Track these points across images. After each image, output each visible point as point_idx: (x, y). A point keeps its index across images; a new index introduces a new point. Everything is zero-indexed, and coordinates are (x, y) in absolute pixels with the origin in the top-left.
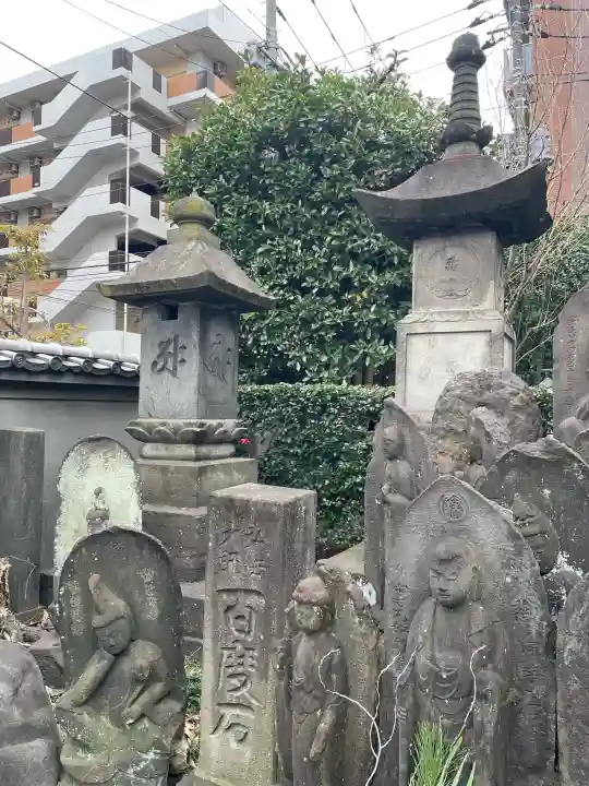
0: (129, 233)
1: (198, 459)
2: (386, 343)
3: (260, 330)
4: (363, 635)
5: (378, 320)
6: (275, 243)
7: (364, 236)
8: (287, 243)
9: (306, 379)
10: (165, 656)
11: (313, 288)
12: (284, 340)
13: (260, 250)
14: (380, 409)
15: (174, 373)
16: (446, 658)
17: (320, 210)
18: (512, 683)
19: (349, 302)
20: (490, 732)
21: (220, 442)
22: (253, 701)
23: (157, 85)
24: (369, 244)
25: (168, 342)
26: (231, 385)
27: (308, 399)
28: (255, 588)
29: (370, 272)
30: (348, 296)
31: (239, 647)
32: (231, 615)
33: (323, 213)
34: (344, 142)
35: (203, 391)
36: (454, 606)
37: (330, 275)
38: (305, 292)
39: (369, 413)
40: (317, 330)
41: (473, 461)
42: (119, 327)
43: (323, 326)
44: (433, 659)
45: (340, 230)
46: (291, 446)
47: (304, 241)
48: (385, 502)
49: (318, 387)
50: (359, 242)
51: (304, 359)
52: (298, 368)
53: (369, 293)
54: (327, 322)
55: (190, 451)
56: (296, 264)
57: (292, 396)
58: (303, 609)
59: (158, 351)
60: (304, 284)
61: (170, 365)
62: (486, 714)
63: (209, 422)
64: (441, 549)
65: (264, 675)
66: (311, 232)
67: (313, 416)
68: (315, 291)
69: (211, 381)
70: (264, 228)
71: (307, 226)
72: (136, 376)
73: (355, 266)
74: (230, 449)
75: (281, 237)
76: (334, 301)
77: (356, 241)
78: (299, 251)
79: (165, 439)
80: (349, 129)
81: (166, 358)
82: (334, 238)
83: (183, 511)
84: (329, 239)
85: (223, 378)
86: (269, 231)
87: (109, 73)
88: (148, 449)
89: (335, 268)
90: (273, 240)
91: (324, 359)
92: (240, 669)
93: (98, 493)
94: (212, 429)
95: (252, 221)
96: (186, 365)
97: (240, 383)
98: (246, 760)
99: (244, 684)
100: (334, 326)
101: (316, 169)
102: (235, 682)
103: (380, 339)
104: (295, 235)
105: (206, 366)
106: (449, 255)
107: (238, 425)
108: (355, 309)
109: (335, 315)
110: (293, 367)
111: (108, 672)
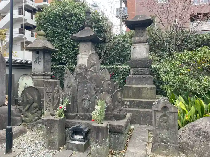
0: (25, 24)
1: (43, 79)
3: (57, 54)
9: (67, 65)
10: (38, 104)
13: (56, 38)
15: (38, 63)
17: (68, 31)
18: (74, 94)
19: (75, 49)
21: (48, 76)
22: (51, 106)
25: (37, 58)
26: (50, 66)
31: (49, 100)
32: (48, 96)
34: (73, 18)
35: (44, 67)
36: (69, 87)
38: (66, 47)
40: (69, 55)
47: (65, 37)
51: (66, 61)
55: (42, 77)
56: (64, 41)
57: (63, 68)
58: (55, 90)
59: (35, 60)
60: (66, 46)
61: (38, 62)
63: (45, 72)
66: (67, 35)
69: (46, 65)
70: (57, 34)
71: (66, 34)
72: (31, 64)
73: (76, 43)
74: (50, 77)
75: (61, 36)
76: (72, 49)
79: (37, 75)
81: (37, 61)
83: (41, 87)
85: (48, 65)
88: (34, 77)
89: (72, 43)
90: (59, 36)
91: (70, 61)
92: (49, 102)
93: (26, 83)
94: (46, 73)
95: (55, 32)
96: (41, 62)
97: (52, 65)
99: (50, 104)
102: (48, 104)
105: (44, 62)
106: (85, 45)
107: (51, 73)
108: (76, 51)
109: (72, 52)
110: (64, 62)
111: (30, 107)
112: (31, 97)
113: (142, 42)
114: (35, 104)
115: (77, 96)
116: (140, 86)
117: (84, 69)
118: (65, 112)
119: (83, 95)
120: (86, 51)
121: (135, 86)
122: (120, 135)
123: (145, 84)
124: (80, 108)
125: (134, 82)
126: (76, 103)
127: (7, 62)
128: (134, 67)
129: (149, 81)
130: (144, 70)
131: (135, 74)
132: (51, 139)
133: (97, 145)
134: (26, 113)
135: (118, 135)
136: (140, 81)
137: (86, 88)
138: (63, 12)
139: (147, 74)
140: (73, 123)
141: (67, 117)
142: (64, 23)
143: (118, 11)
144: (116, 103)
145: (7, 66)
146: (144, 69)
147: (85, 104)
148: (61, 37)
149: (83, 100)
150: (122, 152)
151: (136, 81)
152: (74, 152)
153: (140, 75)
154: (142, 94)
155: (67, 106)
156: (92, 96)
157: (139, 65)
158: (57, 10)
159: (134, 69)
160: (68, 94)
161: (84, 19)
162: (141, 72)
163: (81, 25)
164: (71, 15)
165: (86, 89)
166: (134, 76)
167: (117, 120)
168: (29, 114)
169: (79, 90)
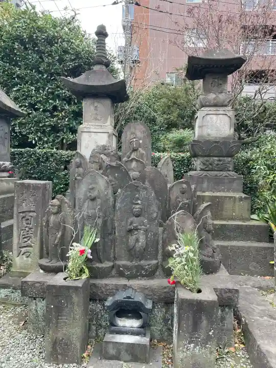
2: (72, 134)
3: (15, 124)
4: (70, 212)
5: (69, 125)
6: (22, 87)
7: (62, 89)
8: (28, 88)
9: (38, 147)
11: (40, 108)
12: (27, 130)
13: (15, 89)
14: (71, 159)
16: (91, 212)
17: (43, 76)
18: (106, 216)
19: (57, 116)
20: (100, 225)
21: (4, 171)
22: (33, 244)
24: (65, 93)
27: (40, 155)
28: (32, 210)
29: (65, 104)
30: (55, 113)
31: (27, 229)
32: (24, 219)
33: (44, 77)
34: (53, 48)
36: (93, 199)
37: (48, 103)
38: (36, 110)
39: (66, 161)
40: (42, 127)
41: (100, 169)
43: (45, 125)
44: (88, 213)
45: (51, 85)
46: (32, 174)
47: (36, 87)
48: (76, 179)
49: (45, 150)
50: (61, 92)
51: (36, 139)
52: (34, 142)
53: (65, 113)
54: (47, 124)
56: (32, 97)
57: (33, 153)
58: (52, 207)
60: (36, 107)
62: (100, 221)
64: (90, 187)
65: (36, 236)
66: (39, 84)
67: (42, 162)
68: (41, 110)
70: (16, 79)
71: (38, 81)
73: (59, 101)
74: (7, 174)
75: (25, 84)
76: (49, 115)
77: (59, 91)
78: (34, 92)
80: (56, 43)
82: (49, 88)
84: (47, 88)
85: (4, 145)
86: (19, 81)
89: (50, 101)
90: (21, 85)
91: (46, 139)
92: (27, 236)
98: (30, 262)
99: (29, 239)
100: (50, 125)
101: (41, 57)
102: (26, 240)
103: (69, 132)
104: (32, 84)
106: (95, 105)
107: (10, 164)
108: (59, 119)
109: (50, 121)
110: (32, 142)
113: (221, 105)
115: (112, 220)
116: (218, 194)
117: (113, 155)
119: (131, 219)
120: (99, 117)
121: (207, 194)
122: (227, 310)
123: (228, 191)
124: (120, 250)
125: (205, 185)
126: (111, 237)
128: (204, 154)
129: (235, 185)
130: (224, 160)
131: (207, 169)
132: (60, 336)
133: (195, 347)
135: (222, 311)
136: (218, 183)
137: (139, 202)
138: (31, 31)
139: (230, 169)
140: (108, 288)
142: (33, 57)
143: (121, 51)
146: (225, 158)
147: (137, 240)
148: (25, 88)
149: (130, 231)
150: (232, 349)
151: (208, 182)
152: (125, 364)
153: (216, 172)
154: (222, 210)
156: (151, 220)
157: (216, 152)
158: (18, 27)
159: (206, 158)
160: (91, 218)
161: (80, 53)
162: (218, 165)
163: (71, 65)
164: (50, 41)
165: (138, 204)
166: (205, 173)
167: (209, 274)
169: (118, 205)
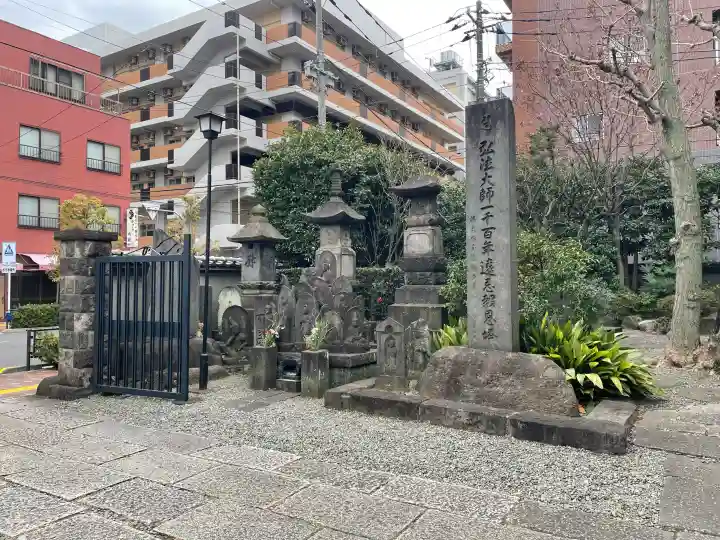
0: (241, 150)
1: (260, 294)
10: (246, 335)
15: (252, 266)
21: (268, 289)
23: (258, 36)
25: (250, 256)
26: (273, 269)
35: (262, 272)
42: (234, 221)
55: (258, 291)
59: (247, 260)
61: (251, 264)
63: (264, 282)
69: (265, 268)
79: (249, 288)
81: (250, 261)
85: (269, 268)
87: (222, 30)
88: (245, 292)
94: (265, 284)
96: (256, 263)
105: (262, 264)
106: (329, 231)
107: (274, 283)
111: (234, 339)
112: (236, 324)
114: (242, 335)
115: (294, 316)
118: (277, 341)
119: (302, 316)
120: (331, 241)
123: (427, 302)
125: (408, 298)
126: (293, 327)
127: (202, 266)
128: (409, 270)
129: (431, 297)
130: (425, 275)
131: (411, 283)
134: (229, 348)
136: (418, 295)
140: (286, 356)
141: (279, 348)
144: (351, 328)
145: (201, 272)
146: (426, 273)
147: (303, 329)
149: (301, 323)
153: (418, 286)
155: (280, 332)
157: (418, 267)
159: (410, 274)
162: (420, 279)
166: (410, 287)
168: (233, 352)
169: (297, 308)
